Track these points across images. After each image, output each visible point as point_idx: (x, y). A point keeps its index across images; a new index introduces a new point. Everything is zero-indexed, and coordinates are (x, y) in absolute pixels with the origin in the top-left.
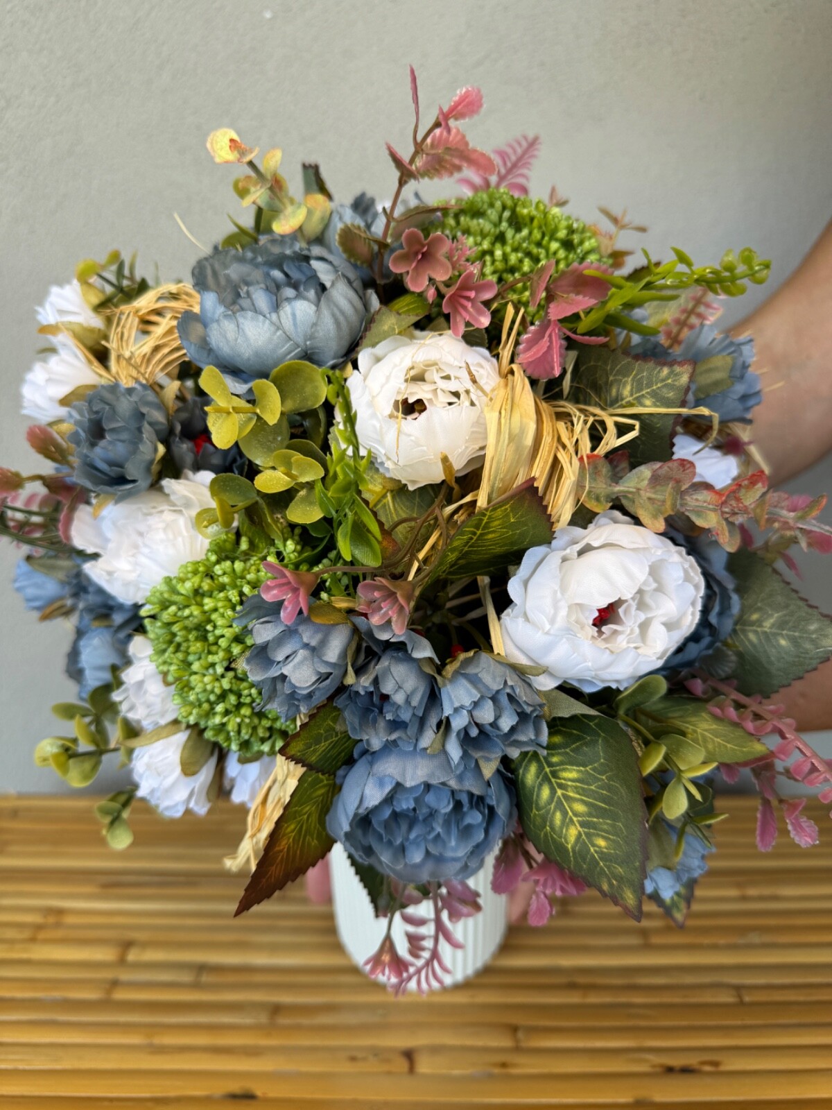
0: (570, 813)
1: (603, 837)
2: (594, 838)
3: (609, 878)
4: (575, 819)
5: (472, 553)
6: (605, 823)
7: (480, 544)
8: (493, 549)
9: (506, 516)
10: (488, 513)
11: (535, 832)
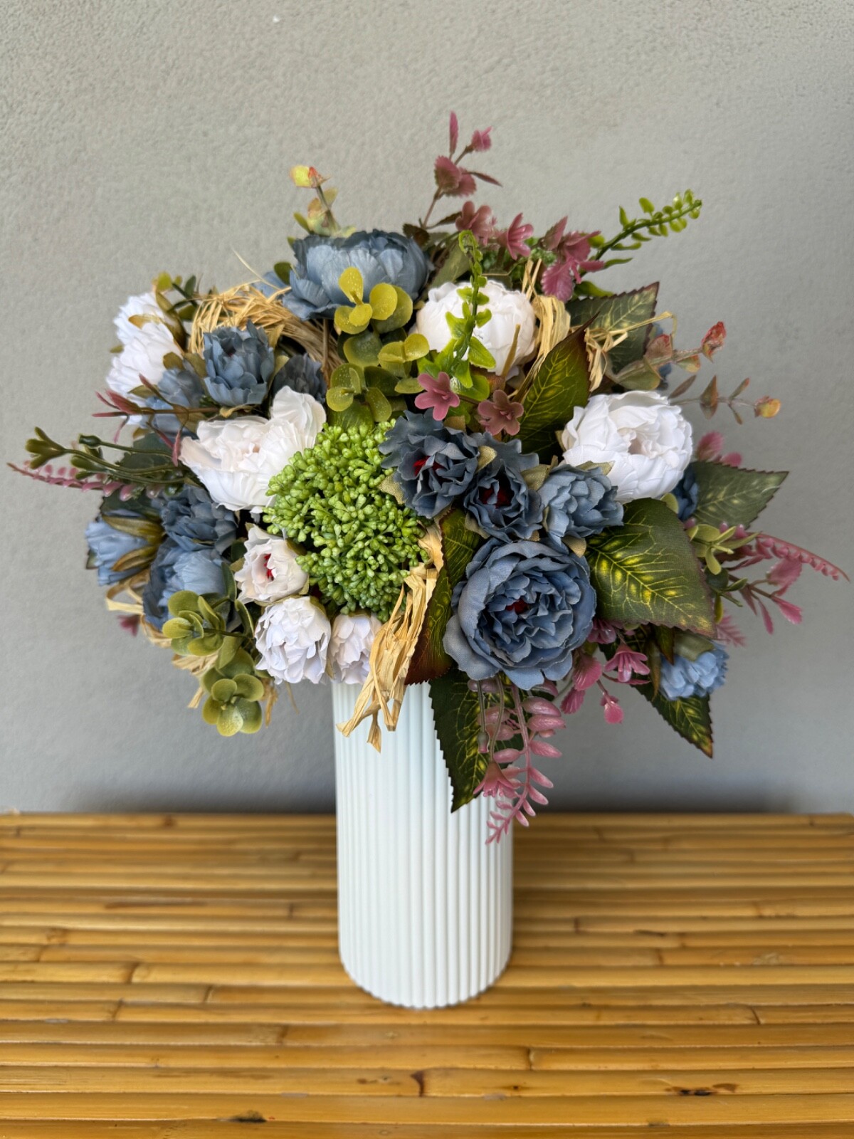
0: (642, 583)
1: (672, 589)
2: (665, 592)
3: (685, 615)
4: (646, 586)
5: (529, 422)
6: (672, 580)
7: (539, 407)
8: (547, 414)
9: (564, 370)
10: (554, 364)
11: (617, 608)
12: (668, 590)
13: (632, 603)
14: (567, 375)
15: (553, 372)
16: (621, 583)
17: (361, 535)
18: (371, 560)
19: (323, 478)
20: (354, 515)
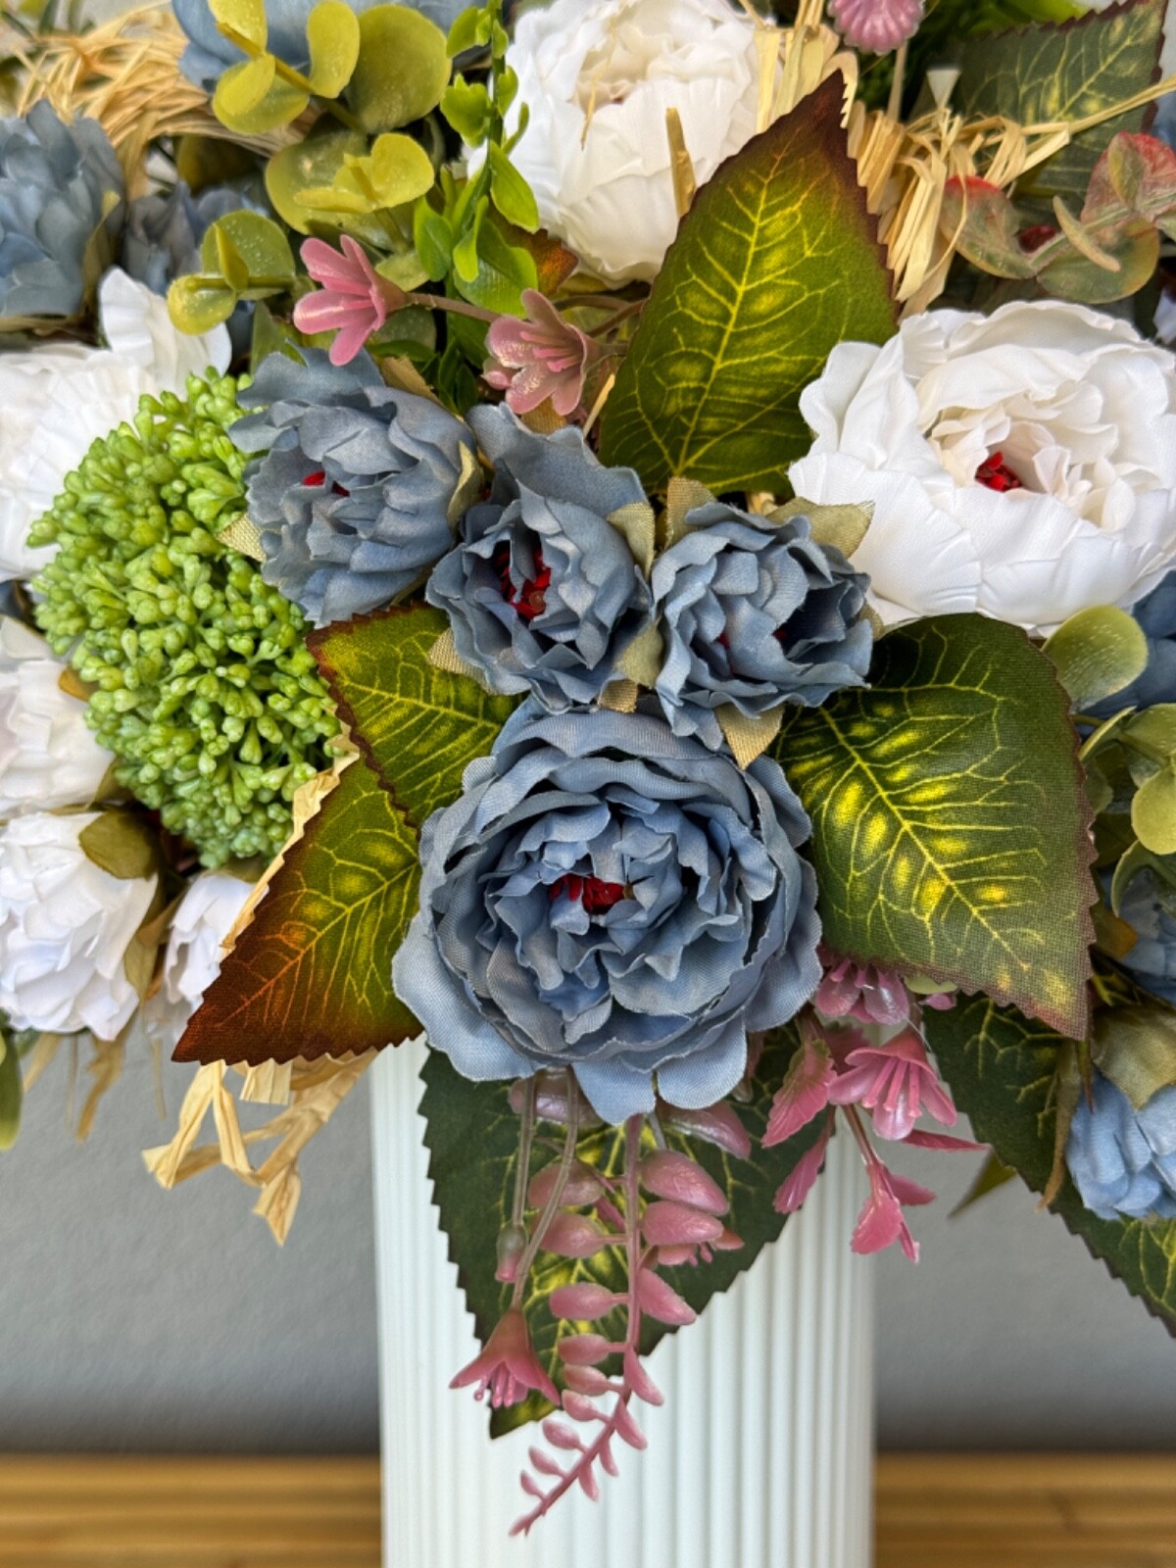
0: (930, 859)
1: (998, 883)
2: (979, 890)
3: (1010, 960)
4: (939, 867)
5: (729, 382)
6: (1003, 859)
7: (747, 341)
8: (776, 361)
9: (795, 236)
10: (756, 220)
11: (855, 922)
12: (988, 883)
13: (888, 909)
14: (808, 253)
15: (758, 243)
16: (877, 854)
17: (184, 662)
18: (206, 726)
19: (115, 508)
20: (166, 607)
